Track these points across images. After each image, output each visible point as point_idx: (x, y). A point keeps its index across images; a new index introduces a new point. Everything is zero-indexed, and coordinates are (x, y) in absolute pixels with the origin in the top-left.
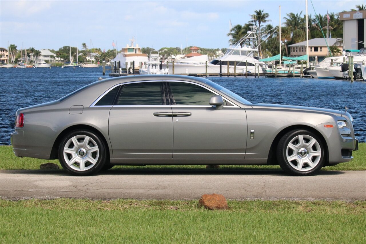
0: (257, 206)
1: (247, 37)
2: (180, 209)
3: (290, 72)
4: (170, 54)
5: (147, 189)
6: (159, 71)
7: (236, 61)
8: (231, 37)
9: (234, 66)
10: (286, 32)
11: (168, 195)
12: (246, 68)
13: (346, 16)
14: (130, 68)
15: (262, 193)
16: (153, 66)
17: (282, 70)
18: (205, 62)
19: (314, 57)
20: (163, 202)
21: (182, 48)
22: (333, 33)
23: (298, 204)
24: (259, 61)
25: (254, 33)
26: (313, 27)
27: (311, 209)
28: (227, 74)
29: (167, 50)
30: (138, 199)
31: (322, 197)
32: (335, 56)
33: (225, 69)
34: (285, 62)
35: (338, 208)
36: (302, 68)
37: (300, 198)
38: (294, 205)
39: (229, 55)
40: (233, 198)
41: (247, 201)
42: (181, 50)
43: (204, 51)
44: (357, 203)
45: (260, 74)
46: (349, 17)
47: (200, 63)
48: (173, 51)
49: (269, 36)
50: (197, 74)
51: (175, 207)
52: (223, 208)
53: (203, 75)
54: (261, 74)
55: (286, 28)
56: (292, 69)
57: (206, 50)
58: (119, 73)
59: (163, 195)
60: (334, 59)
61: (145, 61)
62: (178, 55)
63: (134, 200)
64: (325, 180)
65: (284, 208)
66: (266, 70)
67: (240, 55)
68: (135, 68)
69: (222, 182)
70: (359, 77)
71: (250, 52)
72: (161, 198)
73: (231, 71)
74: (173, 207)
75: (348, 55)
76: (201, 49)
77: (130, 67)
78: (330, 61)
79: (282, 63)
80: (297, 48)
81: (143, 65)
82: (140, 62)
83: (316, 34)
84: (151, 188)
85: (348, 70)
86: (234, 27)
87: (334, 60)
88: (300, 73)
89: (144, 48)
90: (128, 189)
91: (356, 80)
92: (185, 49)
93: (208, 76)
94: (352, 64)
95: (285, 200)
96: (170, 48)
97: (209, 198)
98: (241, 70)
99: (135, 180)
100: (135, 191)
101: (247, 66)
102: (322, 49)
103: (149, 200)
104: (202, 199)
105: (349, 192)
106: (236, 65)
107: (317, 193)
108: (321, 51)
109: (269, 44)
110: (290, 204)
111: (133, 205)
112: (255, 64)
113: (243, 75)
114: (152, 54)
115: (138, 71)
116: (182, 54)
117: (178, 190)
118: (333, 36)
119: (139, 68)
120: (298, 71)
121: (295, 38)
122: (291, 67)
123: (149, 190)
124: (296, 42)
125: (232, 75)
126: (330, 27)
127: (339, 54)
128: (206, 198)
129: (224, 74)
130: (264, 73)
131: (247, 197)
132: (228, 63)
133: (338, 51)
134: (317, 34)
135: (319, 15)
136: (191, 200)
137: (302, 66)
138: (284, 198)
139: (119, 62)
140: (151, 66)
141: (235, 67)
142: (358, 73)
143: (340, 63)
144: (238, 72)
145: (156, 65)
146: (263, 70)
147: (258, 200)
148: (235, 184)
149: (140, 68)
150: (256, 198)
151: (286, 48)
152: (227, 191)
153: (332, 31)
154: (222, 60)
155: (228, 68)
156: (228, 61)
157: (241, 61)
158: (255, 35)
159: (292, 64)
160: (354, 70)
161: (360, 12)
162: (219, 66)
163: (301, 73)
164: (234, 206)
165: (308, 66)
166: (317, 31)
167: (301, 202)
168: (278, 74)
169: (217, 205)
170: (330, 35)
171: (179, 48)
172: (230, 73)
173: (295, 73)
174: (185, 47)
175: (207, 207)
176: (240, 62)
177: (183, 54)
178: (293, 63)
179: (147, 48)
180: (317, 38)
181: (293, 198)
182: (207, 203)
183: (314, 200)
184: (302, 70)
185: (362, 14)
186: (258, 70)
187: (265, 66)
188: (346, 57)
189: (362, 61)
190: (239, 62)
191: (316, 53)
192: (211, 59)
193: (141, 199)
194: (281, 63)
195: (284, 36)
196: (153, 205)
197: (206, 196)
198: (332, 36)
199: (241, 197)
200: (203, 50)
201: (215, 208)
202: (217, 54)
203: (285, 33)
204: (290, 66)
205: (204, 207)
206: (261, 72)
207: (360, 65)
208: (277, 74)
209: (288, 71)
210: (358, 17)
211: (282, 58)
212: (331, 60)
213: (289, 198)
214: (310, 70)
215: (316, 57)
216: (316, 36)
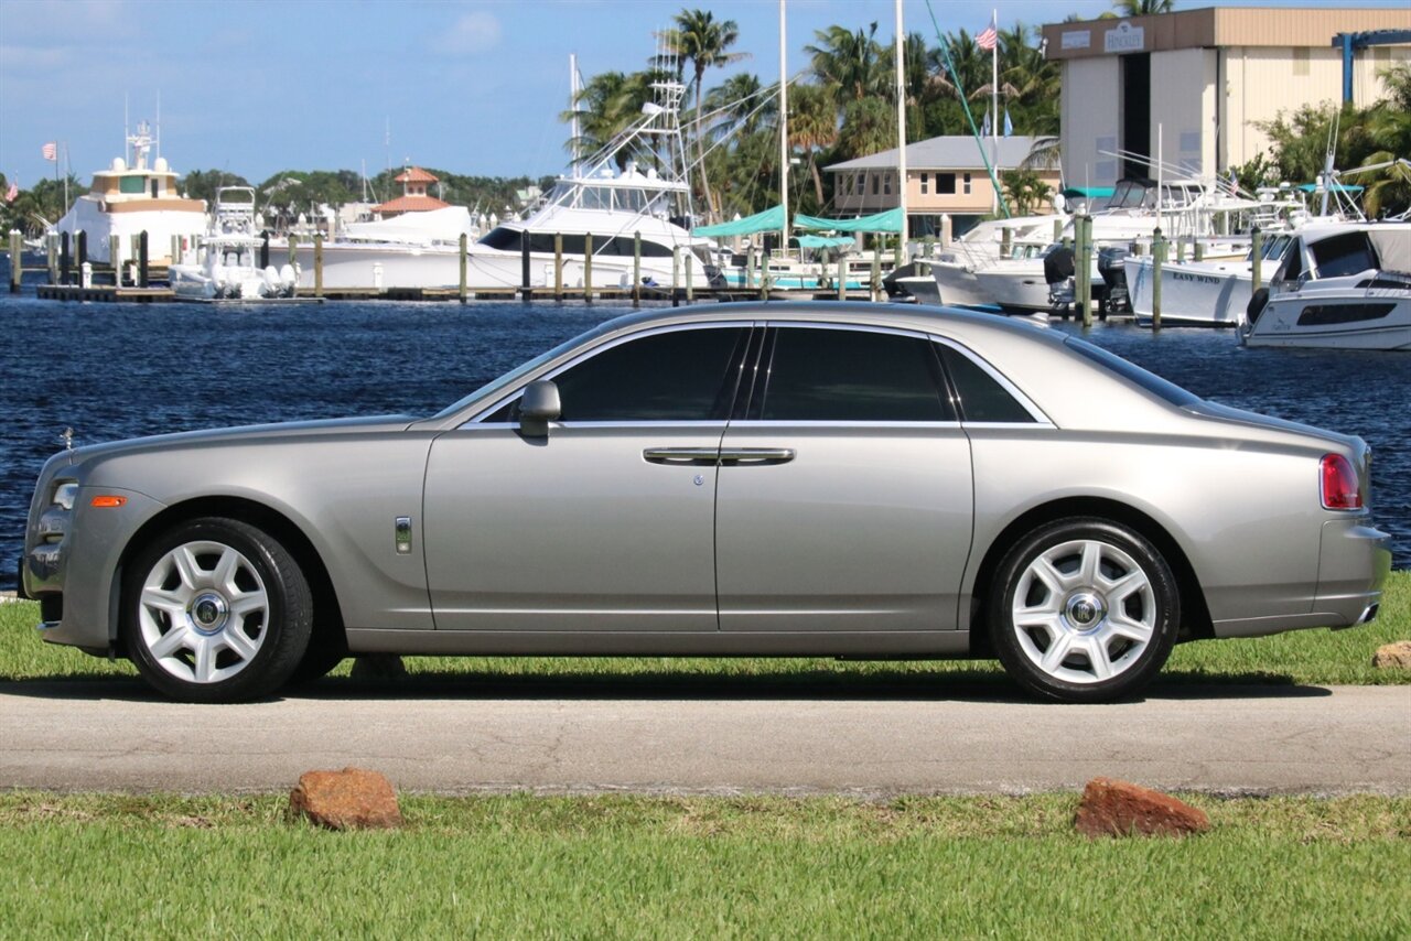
0: (512, 816)
1: (642, 129)
2: (216, 827)
3: (825, 286)
4: (312, 202)
5: (95, 754)
6: (254, 274)
7: (592, 234)
8: (575, 129)
9: (582, 257)
10: (817, 107)
11: (176, 775)
12: (637, 263)
13: (1072, 41)
14: (127, 264)
15: (544, 766)
16: (230, 255)
17: (791, 276)
18: (459, 237)
19: (937, 220)
20: (152, 801)
21: (367, 174)
22: (1019, 113)
23: (675, 807)
24: (691, 236)
25: (670, 110)
26: (932, 87)
27: (723, 828)
28: (556, 289)
29: (298, 182)
30: (54, 789)
31: (773, 784)
32: (1026, 215)
33: (544, 270)
34: (805, 241)
35: (827, 821)
36: (879, 267)
37: (685, 784)
38: (659, 812)
39: (564, 208)
40: (425, 787)
41: (477, 798)
42: (362, 180)
43: (461, 190)
44: (904, 804)
45: (694, 290)
46: (1088, 45)
47: (436, 243)
48: (326, 186)
49: (740, 124)
50: (421, 290)
51: (196, 820)
52: (381, 823)
53: (447, 293)
54: (700, 294)
55: (817, 93)
56: (833, 269)
57: (472, 186)
58: (81, 285)
59: (157, 776)
60: (1014, 229)
61: (195, 233)
62: (347, 205)
63: (37, 795)
64: (798, 719)
65: (619, 823)
66: (722, 276)
67: (612, 210)
68: (149, 264)
69: (395, 727)
70: (1117, 306)
71: (651, 194)
72: (147, 785)
73: (573, 276)
74: (189, 819)
75: (1077, 212)
76: (450, 180)
77: (129, 257)
78: (999, 236)
79: (794, 244)
80: (861, 179)
81: (185, 249)
82: (173, 238)
83: (946, 119)
84: (112, 747)
85: (1072, 274)
86: (591, 83)
87: (1013, 234)
88: (868, 286)
89: (197, 175)
90: (23, 753)
91: (1108, 318)
92: (381, 178)
93: (470, 298)
94: (1087, 249)
95: (628, 794)
96: (315, 173)
97: (326, 783)
98: (612, 272)
99: (52, 721)
100: (46, 760)
101: (638, 253)
102: (974, 182)
103: (99, 792)
104: (300, 787)
105: (881, 762)
106: (594, 252)
107: (758, 768)
108: (967, 189)
109: (740, 161)
110: (644, 808)
111: (33, 814)
112: (676, 248)
113: (621, 296)
114: (222, 201)
115: (163, 277)
116: (366, 199)
117: (218, 755)
118: (1020, 127)
119: (168, 263)
120: (861, 280)
121: (852, 133)
122: (832, 259)
123: (102, 758)
124: (860, 150)
125: (574, 296)
126: (1006, 86)
127: (1045, 203)
128: (315, 784)
129: (543, 291)
130: (716, 287)
131: (481, 784)
132: (559, 244)
133: (1042, 192)
134: (950, 117)
135: (957, 36)
136: (262, 795)
137: (877, 259)
138: (625, 787)
139: (82, 237)
140: (219, 255)
141: (588, 260)
142: (1114, 290)
143: (1038, 247)
144: (601, 280)
145: (240, 251)
146: (709, 275)
147: (522, 795)
148: (446, 732)
149: (173, 262)
150: (516, 787)
151: (817, 179)
152: (407, 761)
153: (1016, 102)
154: (531, 231)
155: (559, 264)
156: (558, 234)
157: (614, 236)
158: (676, 122)
159: (835, 247)
160: (1096, 275)
161: (1134, 25)
162: (520, 254)
163: (871, 285)
164: (426, 817)
165: (902, 257)
166: (949, 107)
167: (688, 802)
168: (775, 290)
169: (357, 813)
170: (1008, 121)
171: (354, 175)
172: (566, 285)
173: (848, 289)
174: (381, 170)
175: (319, 819)
176: (610, 237)
177: (372, 201)
178: (841, 246)
179: (212, 172)
180: (951, 134)
181: (660, 788)
182: (319, 805)
183: (738, 793)
184: (879, 274)
185: (1140, 31)
186: (688, 274)
187: (721, 258)
188: (1066, 219)
189: (1131, 235)
190: (605, 239)
191: (946, 200)
192: (489, 224)
193: (68, 791)
194: (786, 242)
195: (808, 124)
196: (110, 811)
197: (315, 776)
198: (1014, 126)
199: (458, 783)
200: (457, 182)
201: (351, 824)
202: (520, 201)
203: (811, 113)
204: (825, 255)
205: (307, 820)
206: (702, 282)
207: (1122, 254)
208: (768, 292)
209: (816, 280)
210: (1123, 42)
211: (791, 220)
212: (1001, 232)
213: (643, 785)
214: (913, 274)
215: (946, 219)
216: (945, 127)
